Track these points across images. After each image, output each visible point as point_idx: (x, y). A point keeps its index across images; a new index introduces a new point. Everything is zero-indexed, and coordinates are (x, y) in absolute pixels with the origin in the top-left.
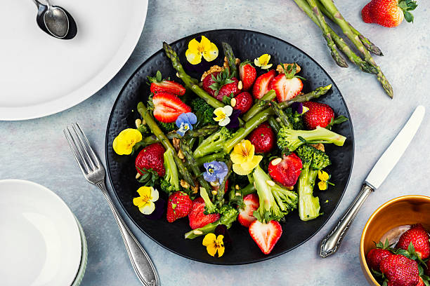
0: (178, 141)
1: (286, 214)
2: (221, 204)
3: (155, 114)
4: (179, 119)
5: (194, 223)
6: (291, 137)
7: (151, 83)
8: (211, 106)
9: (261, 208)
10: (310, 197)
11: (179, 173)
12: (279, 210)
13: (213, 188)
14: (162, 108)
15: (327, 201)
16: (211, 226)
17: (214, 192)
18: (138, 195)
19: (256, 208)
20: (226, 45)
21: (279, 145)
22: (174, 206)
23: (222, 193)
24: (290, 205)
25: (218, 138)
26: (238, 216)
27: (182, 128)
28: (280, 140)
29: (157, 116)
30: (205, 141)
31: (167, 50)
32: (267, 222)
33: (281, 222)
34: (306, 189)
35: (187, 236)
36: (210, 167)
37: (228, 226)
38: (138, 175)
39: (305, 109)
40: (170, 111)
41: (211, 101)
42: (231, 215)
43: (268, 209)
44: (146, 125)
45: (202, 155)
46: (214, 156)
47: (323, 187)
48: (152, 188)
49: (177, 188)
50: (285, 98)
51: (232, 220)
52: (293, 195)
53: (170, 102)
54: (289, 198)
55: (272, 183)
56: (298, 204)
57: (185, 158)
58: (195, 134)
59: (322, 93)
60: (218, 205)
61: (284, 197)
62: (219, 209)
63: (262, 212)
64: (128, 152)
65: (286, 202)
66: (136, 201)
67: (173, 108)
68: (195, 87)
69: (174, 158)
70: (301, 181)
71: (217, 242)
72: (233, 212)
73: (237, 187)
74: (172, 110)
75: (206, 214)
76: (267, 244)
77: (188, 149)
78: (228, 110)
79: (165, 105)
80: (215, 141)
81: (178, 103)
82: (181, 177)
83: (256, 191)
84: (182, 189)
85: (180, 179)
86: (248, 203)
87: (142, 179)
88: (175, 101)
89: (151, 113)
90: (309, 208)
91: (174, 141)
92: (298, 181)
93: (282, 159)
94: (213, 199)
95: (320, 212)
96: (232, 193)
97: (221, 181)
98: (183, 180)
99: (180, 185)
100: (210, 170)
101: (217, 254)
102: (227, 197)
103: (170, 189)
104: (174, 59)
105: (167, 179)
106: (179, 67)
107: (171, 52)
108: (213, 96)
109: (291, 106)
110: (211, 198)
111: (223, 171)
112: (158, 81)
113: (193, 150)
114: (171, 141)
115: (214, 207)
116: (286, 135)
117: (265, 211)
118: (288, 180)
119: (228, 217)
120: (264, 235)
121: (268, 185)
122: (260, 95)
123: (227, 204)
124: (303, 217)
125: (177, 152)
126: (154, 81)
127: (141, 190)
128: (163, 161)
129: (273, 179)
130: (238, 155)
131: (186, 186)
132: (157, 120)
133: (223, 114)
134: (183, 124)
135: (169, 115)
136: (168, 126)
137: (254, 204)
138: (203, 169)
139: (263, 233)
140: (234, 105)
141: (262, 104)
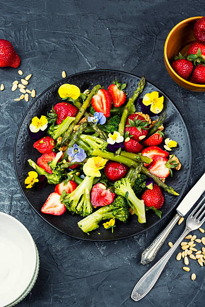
0: (85, 121)
1: (76, 212)
3: (93, 97)
4: (97, 113)
5: (40, 160)
6: (125, 188)
8: (118, 128)
10: (95, 220)
11: (64, 133)
12: (76, 207)
14: (99, 99)
15: (99, 234)
16: (42, 172)
17: (65, 161)
18: (39, 118)
19: (69, 192)
21: (116, 183)
22: (42, 142)
23: (67, 166)
24: (83, 212)
25: (99, 144)
27: (94, 118)
28: (119, 182)
30: (94, 137)
31: (141, 81)
32: (62, 202)
34: (98, 215)
37: (49, 182)
39: (150, 187)
40: (100, 105)
41: (121, 126)
43: (70, 199)
45: (84, 141)
48: (48, 123)
49: (55, 137)
50: (153, 171)
52: (89, 210)
53: (104, 101)
54: (86, 208)
55: (88, 193)
57: (76, 131)
58: (95, 128)
60: (58, 168)
61: (84, 205)
62: (55, 170)
63: (68, 197)
65: (83, 208)
67: (103, 105)
68: (126, 112)
71: (34, 180)
73: (77, 173)
75: (48, 164)
77: (82, 129)
78: (120, 139)
79: (101, 99)
80: (97, 142)
84: (55, 140)
85: (61, 135)
86: (69, 185)
87: (50, 114)
90: (86, 223)
91: (84, 118)
93: (107, 189)
94: (60, 163)
98: (62, 138)
99: (57, 138)
102: (67, 170)
103: (51, 133)
104: (139, 89)
105: (55, 128)
107: (142, 84)
108: (125, 125)
109: (148, 176)
113: (84, 133)
114: (83, 116)
115: (55, 166)
116: (125, 184)
118: (95, 201)
119: (53, 178)
120: (53, 204)
121: (85, 190)
122: (145, 154)
123: (62, 173)
124: (79, 223)
125: (77, 124)
126: (117, 86)
127: (43, 117)
130: (94, 162)
131: (59, 142)
132: (92, 101)
133: (117, 138)
134: (96, 117)
137: (71, 188)
140: (126, 141)
141: (137, 158)
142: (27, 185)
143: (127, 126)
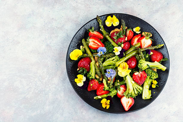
0: (97, 58)
1: (136, 95)
2: (111, 87)
3: (89, 45)
4: (99, 49)
5: (99, 93)
6: (144, 64)
7: (89, 32)
8: (113, 46)
9: (127, 91)
10: (148, 90)
11: (96, 72)
12: (134, 94)
13: (108, 80)
14: (93, 43)
15: (154, 93)
16: (105, 96)
17: (109, 82)
18: (77, 78)
19: (125, 91)
20: (123, 21)
21: (139, 66)
22: (91, 85)
23: (112, 83)
24: (139, 92)
25: (114, 60)
26: (117, 93)
27: (99, 53)
28: (139, 64)
29: (90, 46)
30: (108, 60)
31: (98, 19)
32: (128, 98)
33: (134, 99)
34: (147, 86)
35: (95, 98)
36: (109, 71)
37: (112, 97)
38: (78, 69)
39: (152, 53)
40: (96, 45)
41: (113, 43)
42: (114, 92)
43: (130, 93)
44: (85, 49)
45: (106, 65)
46: (111, 66)
47: (154, 86)
48: (83, 76)
49: (94, 78)
50: (144, 46)
51: (114, 95)
52: (141, 88)
53: (96, 41)
54: (139, 89)
55: (133, 82)
56: (142, 92)
57: (99, 66)
58: (104, 56)
59: (160, 47)
60: (110, 87)
61: (137, 89)
62: (110, 89)
63: (127, 93)
64: (76, 59)
65: (137, 91)
66: (76, 80)
67: (97, 44)
68: (107, 36)
69: (94, 65)
70: (145, 83)
71: (107, 102)
72: (115, 91)
73: (118, 81)
74: (97, 45)
75: (104, 90)
76: (127, 107)
77: (101, 62)
78: (120, 49)
79: (94, 42)
80: (112, 60)
81: (100, 42)
82: (96, 73)
83: (126, 84)
84: (96, 78)
85: (95, 74)
86: (122, 89)
87: (80, 71)
88: (98, 41)
89: (87, 45)
90: (147, 94)
91: (95, 58)
92: (144, 83)
93: (139, 73)
94: (108, 85)
95: (151, 97)
96: (116, 83)
97: (112, 77)
98: (97, 74)
99: (95, 76)
100: (108, 72)
101: (106, 107)
102: (113, 84)
103: (91, 78)
104: (100, 23)
105: (90, 73)
106: (102, 27)
107: (100, 20)
108: (114, 41)
109: (146, 51)
110: (107, 84)
111: (114, 74)
112: (92, 31)
113: (103, 62)
114: (94, 57)
115: (108, 88)
116: (142, 63)
117: (128, 93)
118: (140, 82)
119: (113, 93)
120: (126, 103)
121: (132, 82)
122: (134, 44)
123: (113, 87)
124: (144, 97)
125: (96, 63)
126: (91, 31)
127: (78, 76)
128: (90, 66)
129: (134, 80)
130: (121, 68)
131: (98, 77)
132: (90, 48)
133: (117, 50)
134: (100, 51)
135: (95, 46)
136: (94, 51)
137: (124, 89)
138: (105, 71)
139: (126, 102)
140: (122, 47)
141: (134, 48)
142: (106, 108)
143: (116, 41)
